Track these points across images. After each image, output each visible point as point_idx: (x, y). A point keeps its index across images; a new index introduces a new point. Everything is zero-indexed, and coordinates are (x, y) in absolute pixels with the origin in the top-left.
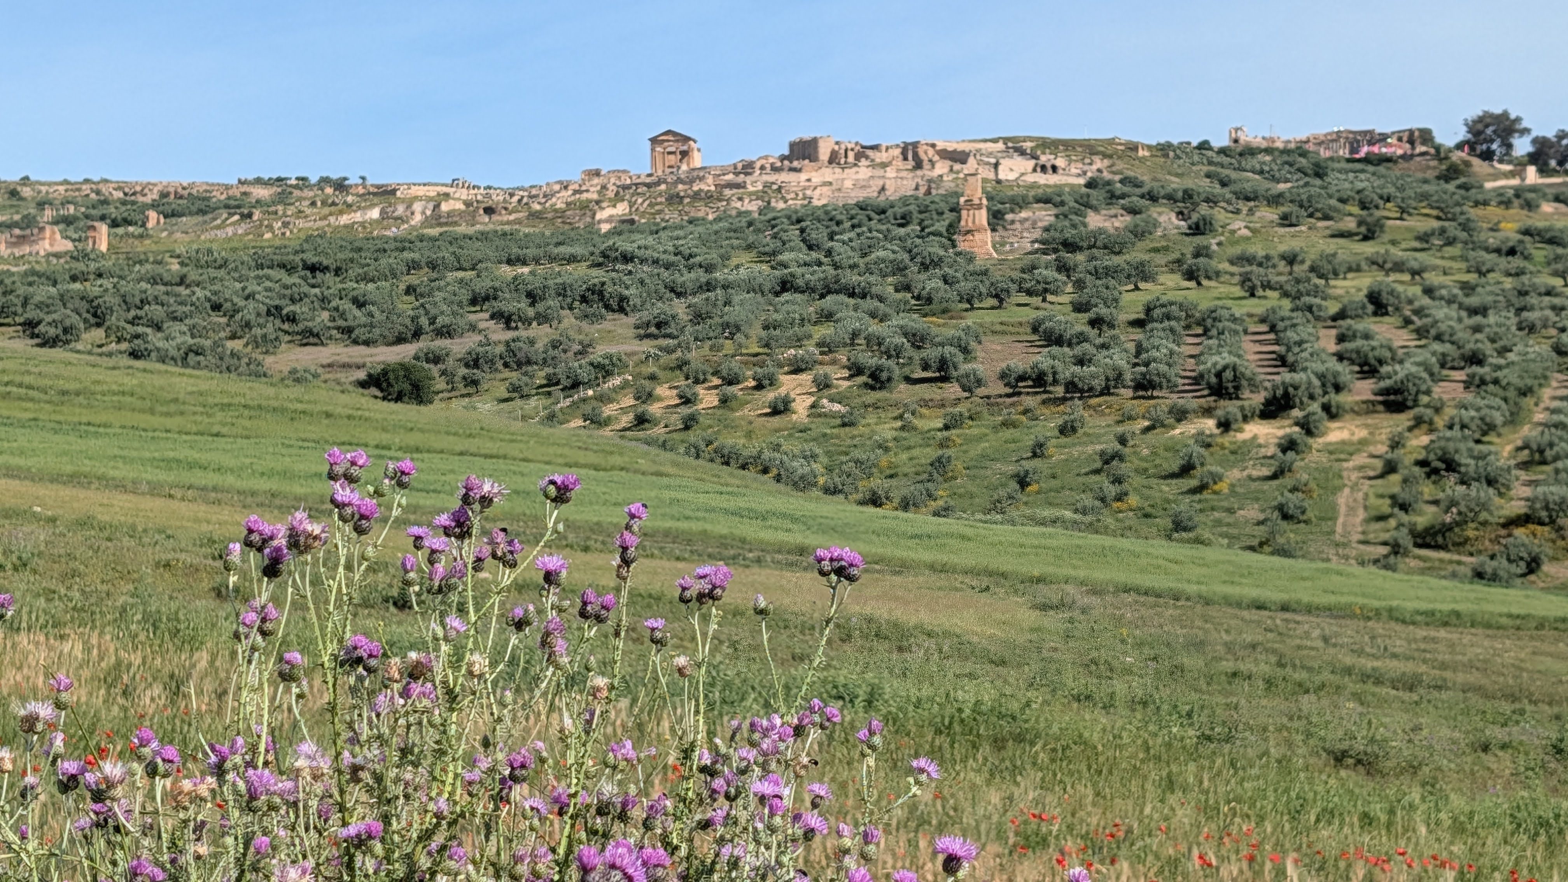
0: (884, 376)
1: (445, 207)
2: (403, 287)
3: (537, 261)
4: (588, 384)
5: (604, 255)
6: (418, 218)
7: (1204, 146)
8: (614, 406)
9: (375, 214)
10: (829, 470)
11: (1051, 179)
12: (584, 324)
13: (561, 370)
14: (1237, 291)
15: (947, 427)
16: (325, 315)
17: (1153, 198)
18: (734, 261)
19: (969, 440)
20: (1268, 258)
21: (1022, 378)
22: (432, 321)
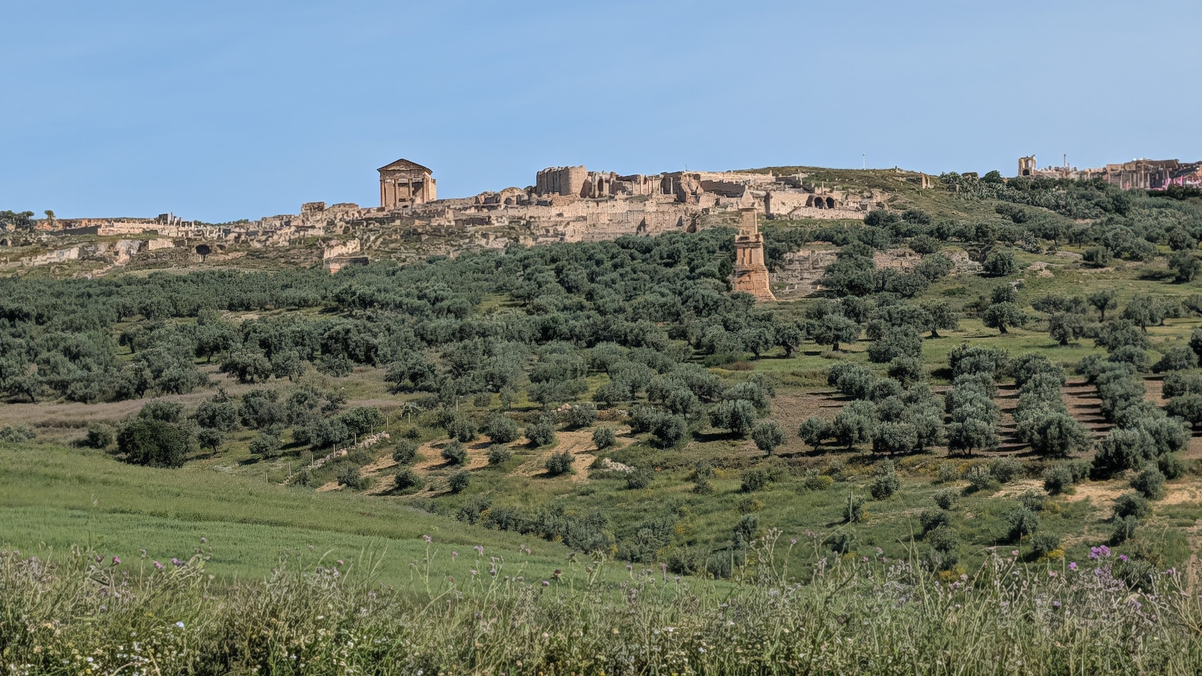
0: (672, 432)
1: (153, 246)
2: (117, 335)
3: (262, 306)
4: (341, 443)
5: (339, 299)
6: (123, 258)
7: (992, 178)
8: (372, 467)
9: (73, 254)
10: (620, 537)
11: (828, 214)
12: (329, 377)
13: (310, 428)
14: (1047, 338)
15: (745, 489)
16: (34, 368)
17: (941, 235)
18: (485, 306)
19: (772, 503)
20: (1077, 302)
21: (824, 434)
22: (157, 373)
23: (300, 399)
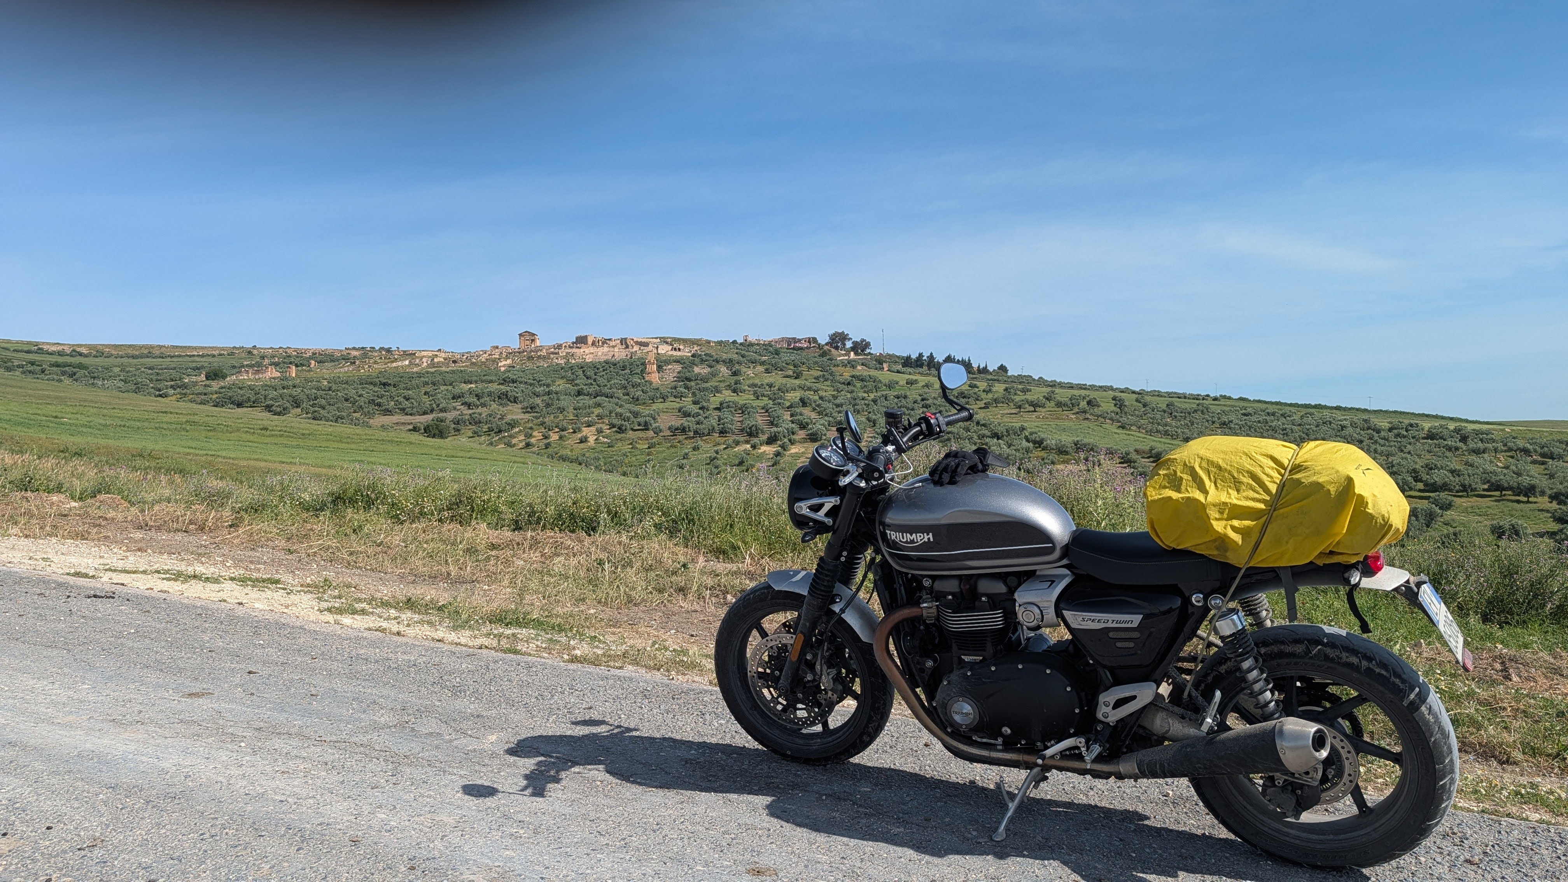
0: (624, 428)
1: (436, 360)
3: (476, 382)
4: (505, 431)
5: (504, 380)
6: (425, 364)
7: (734, 342)
8: (516, 439)
9: (407, 362)
10: (605, 464)
11: (679, 353)
12: (500, 407)
13: (494, 425)
14: (752, 397)
15: (649, 448)
16: (393, 403)
17: (718, 362)
18: (557, 383)
19: (658, 452)
20: (762, 385)
21: (677, 429)
23: (490, 415)
